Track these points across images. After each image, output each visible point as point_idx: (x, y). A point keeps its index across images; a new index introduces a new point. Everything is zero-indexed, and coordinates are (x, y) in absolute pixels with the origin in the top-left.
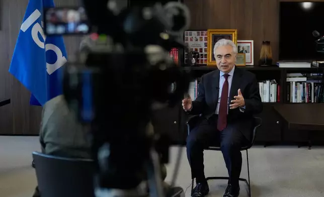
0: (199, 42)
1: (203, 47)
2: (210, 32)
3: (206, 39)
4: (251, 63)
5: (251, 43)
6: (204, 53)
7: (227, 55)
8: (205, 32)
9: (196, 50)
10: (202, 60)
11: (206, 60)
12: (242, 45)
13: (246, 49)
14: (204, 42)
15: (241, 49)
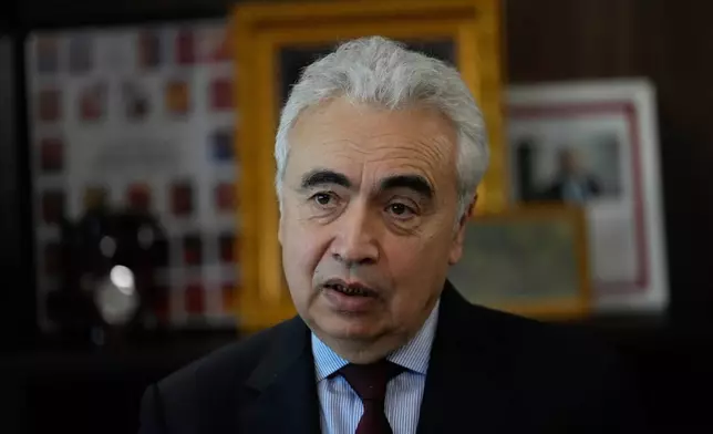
0: (158, 124)
1: (204, 172)
2: (262, 26)
3: (222, 95)
4: (642, 281)
5: (629, 110)
6: (208, 219)
7: (395, 183)
8: (209, 36)
9: (140, 197)
10: (195, 296)
11: (230, 291)
12: (551, 135)
13: (588, 162)
14: (203, 122)
15: (545, 169)
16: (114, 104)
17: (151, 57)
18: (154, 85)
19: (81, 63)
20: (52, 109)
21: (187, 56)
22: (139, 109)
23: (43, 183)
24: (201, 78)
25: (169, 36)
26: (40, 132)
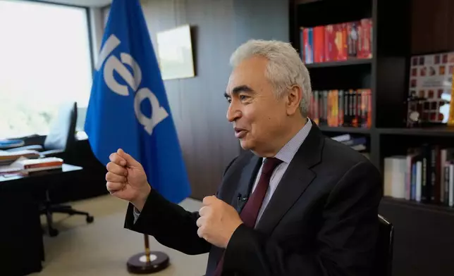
3: (452, 70)
8: (451, 56)
9: (431, 93)
14: (447, 76)
16: (428, 71)
17: (437, 61)
18: (437, 67)
19: (422, 63)
20: (415, 74)
21: (445, 61)
22: (433, 73)
23: (411, 89)
24: (447, 65)
25: (441, 56)
26: (412, 78)
